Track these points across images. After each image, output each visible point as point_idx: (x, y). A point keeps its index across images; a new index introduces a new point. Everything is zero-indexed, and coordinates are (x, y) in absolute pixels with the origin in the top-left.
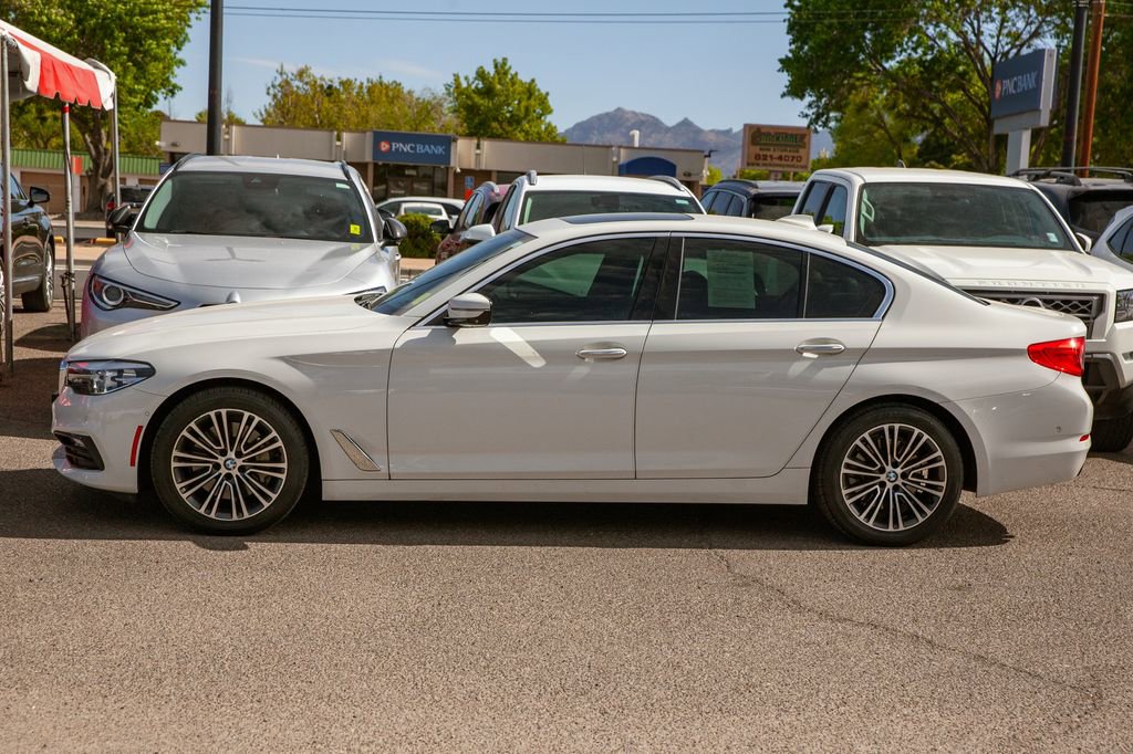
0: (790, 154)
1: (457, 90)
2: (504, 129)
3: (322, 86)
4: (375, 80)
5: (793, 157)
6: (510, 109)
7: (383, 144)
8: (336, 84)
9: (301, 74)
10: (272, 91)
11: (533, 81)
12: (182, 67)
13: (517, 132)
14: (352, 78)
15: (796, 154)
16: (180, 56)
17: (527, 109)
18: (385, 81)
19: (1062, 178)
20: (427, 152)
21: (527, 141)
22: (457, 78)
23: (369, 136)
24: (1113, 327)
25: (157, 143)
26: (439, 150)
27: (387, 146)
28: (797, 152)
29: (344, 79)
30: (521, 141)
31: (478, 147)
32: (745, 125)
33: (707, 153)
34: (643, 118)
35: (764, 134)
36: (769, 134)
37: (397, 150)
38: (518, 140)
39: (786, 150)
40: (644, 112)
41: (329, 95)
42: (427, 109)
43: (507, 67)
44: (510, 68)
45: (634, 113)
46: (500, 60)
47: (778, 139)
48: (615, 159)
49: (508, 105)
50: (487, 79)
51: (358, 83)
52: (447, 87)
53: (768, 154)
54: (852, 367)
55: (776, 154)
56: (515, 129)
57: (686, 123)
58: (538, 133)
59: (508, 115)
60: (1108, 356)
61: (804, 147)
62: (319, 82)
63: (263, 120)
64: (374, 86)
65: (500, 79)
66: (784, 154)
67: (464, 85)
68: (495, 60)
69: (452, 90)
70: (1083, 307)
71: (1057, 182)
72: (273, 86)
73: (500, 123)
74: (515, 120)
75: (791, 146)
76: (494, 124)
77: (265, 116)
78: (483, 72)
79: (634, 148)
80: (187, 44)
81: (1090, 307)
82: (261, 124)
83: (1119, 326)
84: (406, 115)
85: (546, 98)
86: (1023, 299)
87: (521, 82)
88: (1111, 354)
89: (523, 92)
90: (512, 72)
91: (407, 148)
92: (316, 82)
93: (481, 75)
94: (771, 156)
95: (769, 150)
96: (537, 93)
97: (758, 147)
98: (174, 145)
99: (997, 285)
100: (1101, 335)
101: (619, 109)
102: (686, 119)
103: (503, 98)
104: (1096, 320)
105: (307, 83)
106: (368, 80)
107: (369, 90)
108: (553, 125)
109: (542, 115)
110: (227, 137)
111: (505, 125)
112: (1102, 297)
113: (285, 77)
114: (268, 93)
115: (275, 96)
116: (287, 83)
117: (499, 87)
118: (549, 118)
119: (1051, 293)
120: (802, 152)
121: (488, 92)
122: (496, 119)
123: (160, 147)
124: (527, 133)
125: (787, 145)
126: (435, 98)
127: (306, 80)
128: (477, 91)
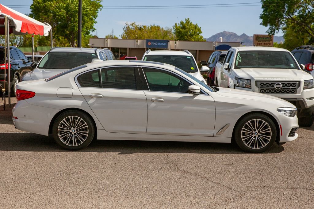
0: (267, 43)
1: (176, 27)
2: (188, 38)
3: (138, 27)
4: (152, 25)
5: (268, 44)
6: (190, 32)
7: (149, 43)
8: (142, 27)
9: (132, 25)
10: (124, 29)
11: (197, 24)
12: (96, 23)
13: (192, 39)
14: (146, 25)
15: (269, 43)
16: (96, 20)
17: (195, 32)
18: (155, 25)
19: (311, 48)
20: (161, 45)
21: (195, 41)
22: (176, 24)
23: (145, 41)
24: (303, 91)
25: (88, 44)
26: (165, 44)
27: (150, 43)
28: (269, 42)
29: (144, 25)
30: (193, 41)
31: (176, 43)
32: (254, 35)
33: (241, 43)
34: (231, 34)
35: (260, 37)
36: (261, 37)
37: (153, 44)
38: (192, 41)
39: (266, 42)
40: (232, 32)
41: (140, 30)
42: (167, 33)
43: (189, 21)
44: (190, 21)
45: (229, 32)
46: (187, 19)
47: (263, 38)
48: (214, 45)
49: (190, 31)
50: (183, 24)
51: (148, 26)
52: (173, 27)
53: (261, 43)
55: (263, 43)
56: (192, 38)
57: (244, 35)
58: (198, 39)
59: (190, 34)
60: (302, 99)
61: (271, 40)
62: (137, 26)
63: (122, 37)
64: (153, 27)
65: (187, 24)
66: (265, 43)
67: (178, 25)
68: (186, 19)
69: (174, 27)
70: (293, 85)
71: (310, 50)
72: (125, 28)
73: (187, 36)
74: (191, 35)
75: (268, 40)
76: (186, 37)
77: (123, 36)
78: (182, 22)
79: (221, 42)
80: (97, 17)
81: (296, 85)
82: (121, 38)
83: (305, 90)
84: (161, 35)
85: (200, 29)
86: (276, 83)
87: (193, 25)
88: (303, 99)
89: (194, 27)
90: (191, 22)
91: (156, 44)
92: (136, 26)
93: (182, 23)
94: (262, 43)
95: (261, 42)
96: (198, 28)
97: (258, 41)
98: (93, 45)
99: (268, 79)
100: (299, 93)
101: (224, 31)
102: (244, 34)
103: (188, 29)
104: (298, 89)
105: (134, 27)
106: (151, 25)
107: (151, 28)
108: (202, 36)
109: (199, 34)
110: (107, 42)
111: (188, 37)
112: (299, 82)
113: (128, 25)
114: (123, 30)
115: (125, 30)
116: (129, 27)
117: (187, 26)
118: (201, 34)
119: (284, 81)
120: (271, 42)
121: (184, 28)
122: (186, 35)
123: (89, 45)
124: (195, 39)
125: (267, 40)
126: (169, 30)
127: (134, 26)
128: (181, 28)
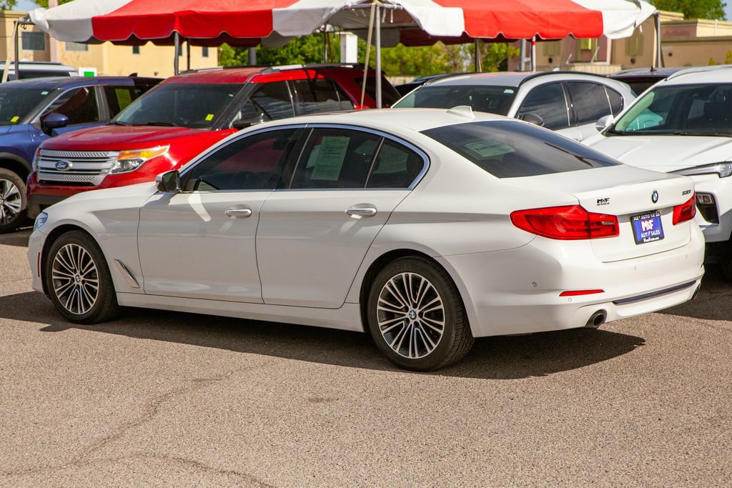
54: (381, 226)
